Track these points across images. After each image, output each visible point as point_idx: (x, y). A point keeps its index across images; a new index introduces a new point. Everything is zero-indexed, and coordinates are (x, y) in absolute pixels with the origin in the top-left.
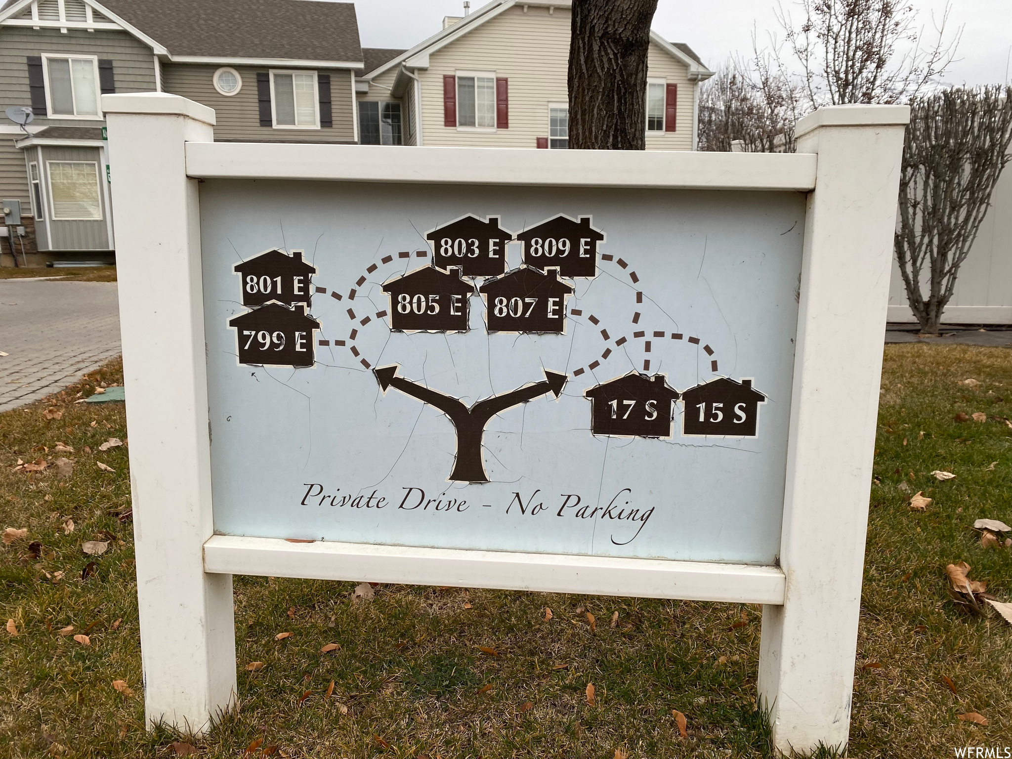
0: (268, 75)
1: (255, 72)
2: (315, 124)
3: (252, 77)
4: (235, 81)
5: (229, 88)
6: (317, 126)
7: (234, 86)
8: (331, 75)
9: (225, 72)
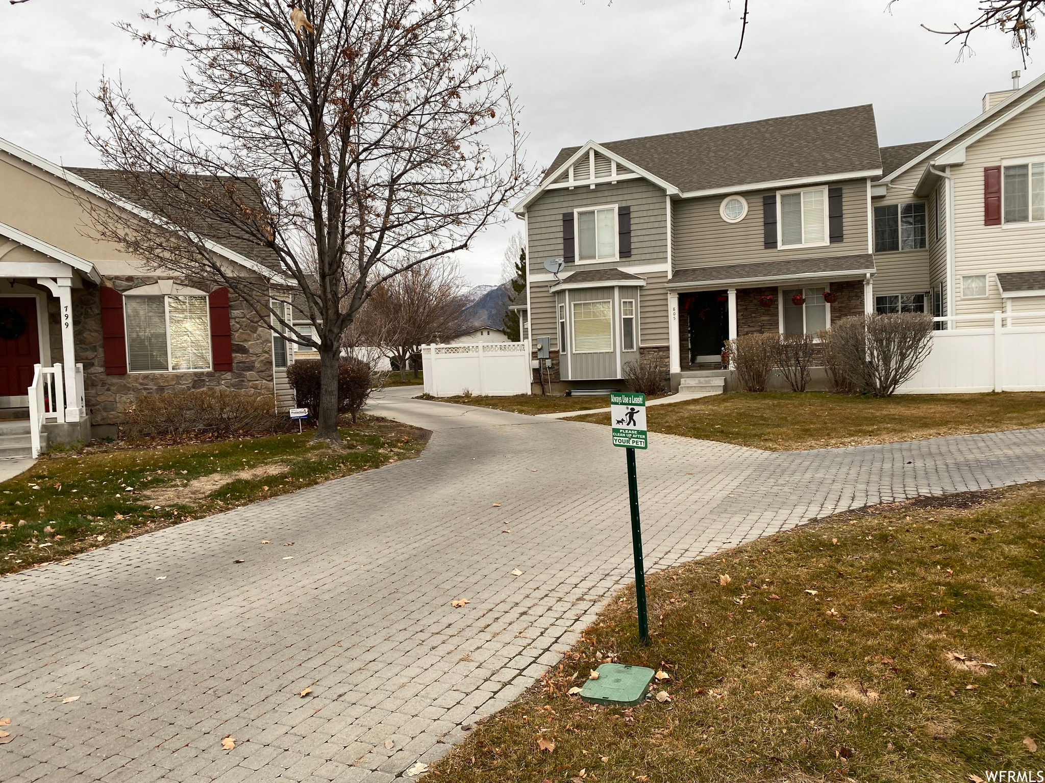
0: (775, 197)
1: (762, 196)
2: (823, 240)
3: (758, 201)
4: (741, 207)
5: (735, 215)
6: (827, 242)
7: (739, 213)
8: (844, 187)
9: (731, 200)
